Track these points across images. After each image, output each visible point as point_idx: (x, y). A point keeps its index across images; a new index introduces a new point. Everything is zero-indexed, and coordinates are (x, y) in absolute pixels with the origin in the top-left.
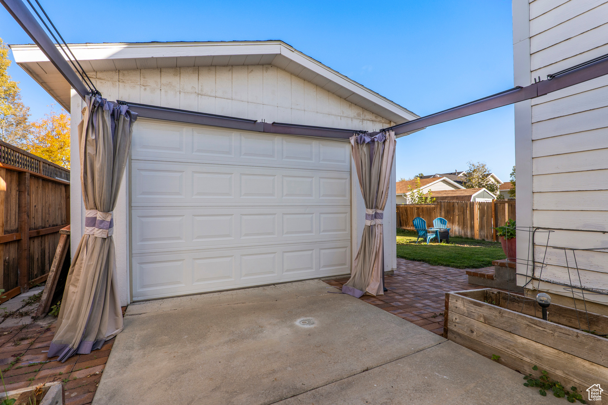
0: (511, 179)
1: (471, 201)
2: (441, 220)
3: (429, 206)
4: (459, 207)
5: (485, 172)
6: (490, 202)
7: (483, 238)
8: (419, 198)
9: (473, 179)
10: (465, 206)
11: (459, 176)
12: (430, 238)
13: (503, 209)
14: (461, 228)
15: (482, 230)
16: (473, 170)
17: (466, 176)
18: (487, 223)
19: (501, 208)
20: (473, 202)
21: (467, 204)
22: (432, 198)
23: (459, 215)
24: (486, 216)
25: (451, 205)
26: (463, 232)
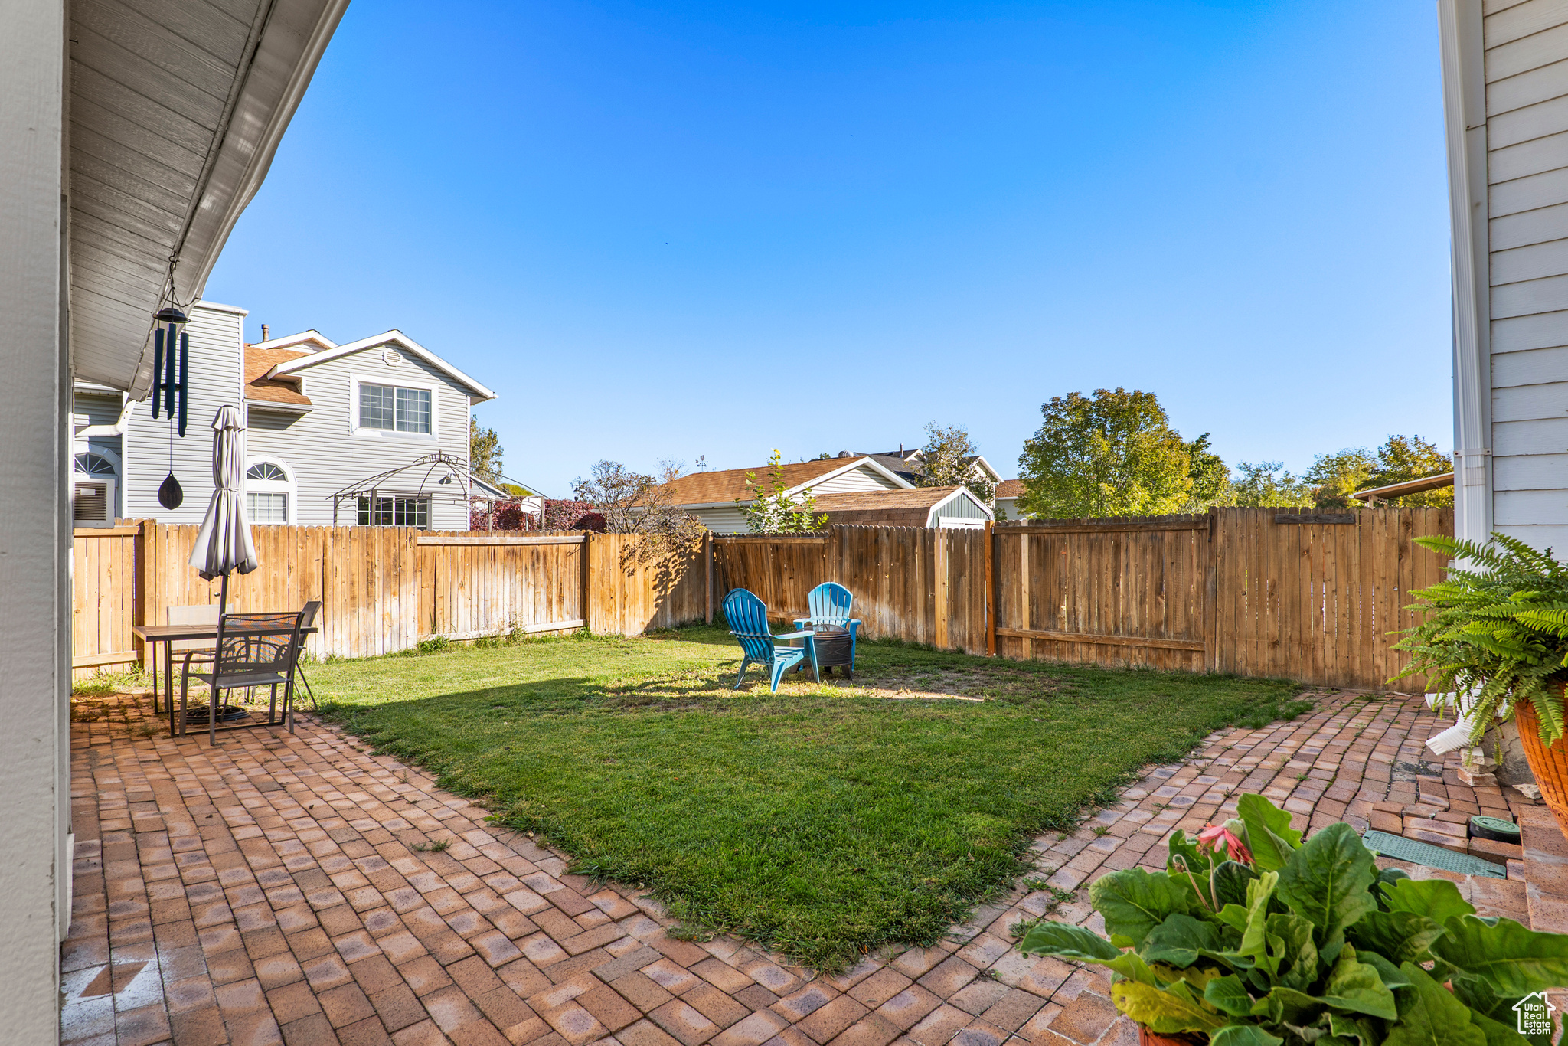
0: (1020, 470)
1: (928, 526)
2: (834, 590)
3: (808, 540)
4: (892, 544)
5: (965, 451)
6: (979, 528)
7: (959, 644)
8: (780, 514)
9: (938, 467)
10: (909, 541)
11: (908, 460)
12: (781, 666)
13: (1014, 552)
14: (897, 612)
15: (956, 617)
16: (938, 445)
17: (923, 460)
18: (970, 595)
19: (1010, 550)
20: (931, 529)
21: (915, 534)
22: (816, 516)
23: (891, 571)
24: (967, 573)
25: (871, 540)
26: (903, 626)
